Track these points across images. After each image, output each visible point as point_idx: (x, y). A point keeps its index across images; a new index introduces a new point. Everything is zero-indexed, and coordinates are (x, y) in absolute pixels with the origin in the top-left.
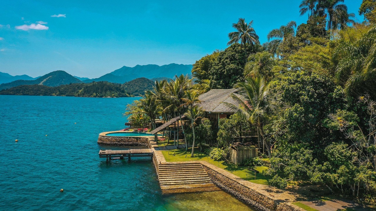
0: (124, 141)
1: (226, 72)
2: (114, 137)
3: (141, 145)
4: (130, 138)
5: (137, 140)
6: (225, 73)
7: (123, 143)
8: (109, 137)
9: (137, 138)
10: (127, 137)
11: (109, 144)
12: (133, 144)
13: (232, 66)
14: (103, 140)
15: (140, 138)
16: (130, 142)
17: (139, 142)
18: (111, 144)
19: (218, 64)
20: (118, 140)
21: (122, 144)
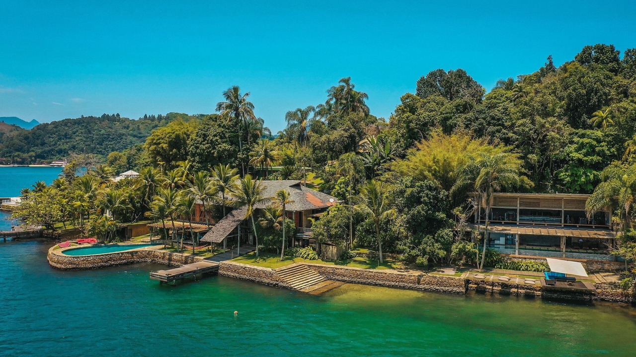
0: (114, 260)
1: (216, 153)
2: (97, 256)
3: (138, 261)
4: (122, 253)
5: (133, 256)
6: (215, 155)
7: (113, 263)
8: (89, 256)
9: (132, 253)
10: (118, 254)
11: (90, 268)
12: (128, 262)
13: (225, 146)
14: (77, 263)
15: (136, 252)
16: (124, 259)
17: (136, 259)
18: (94, 267)
19: (202, 142)
20: (105, 260)
21: (112, 265)
